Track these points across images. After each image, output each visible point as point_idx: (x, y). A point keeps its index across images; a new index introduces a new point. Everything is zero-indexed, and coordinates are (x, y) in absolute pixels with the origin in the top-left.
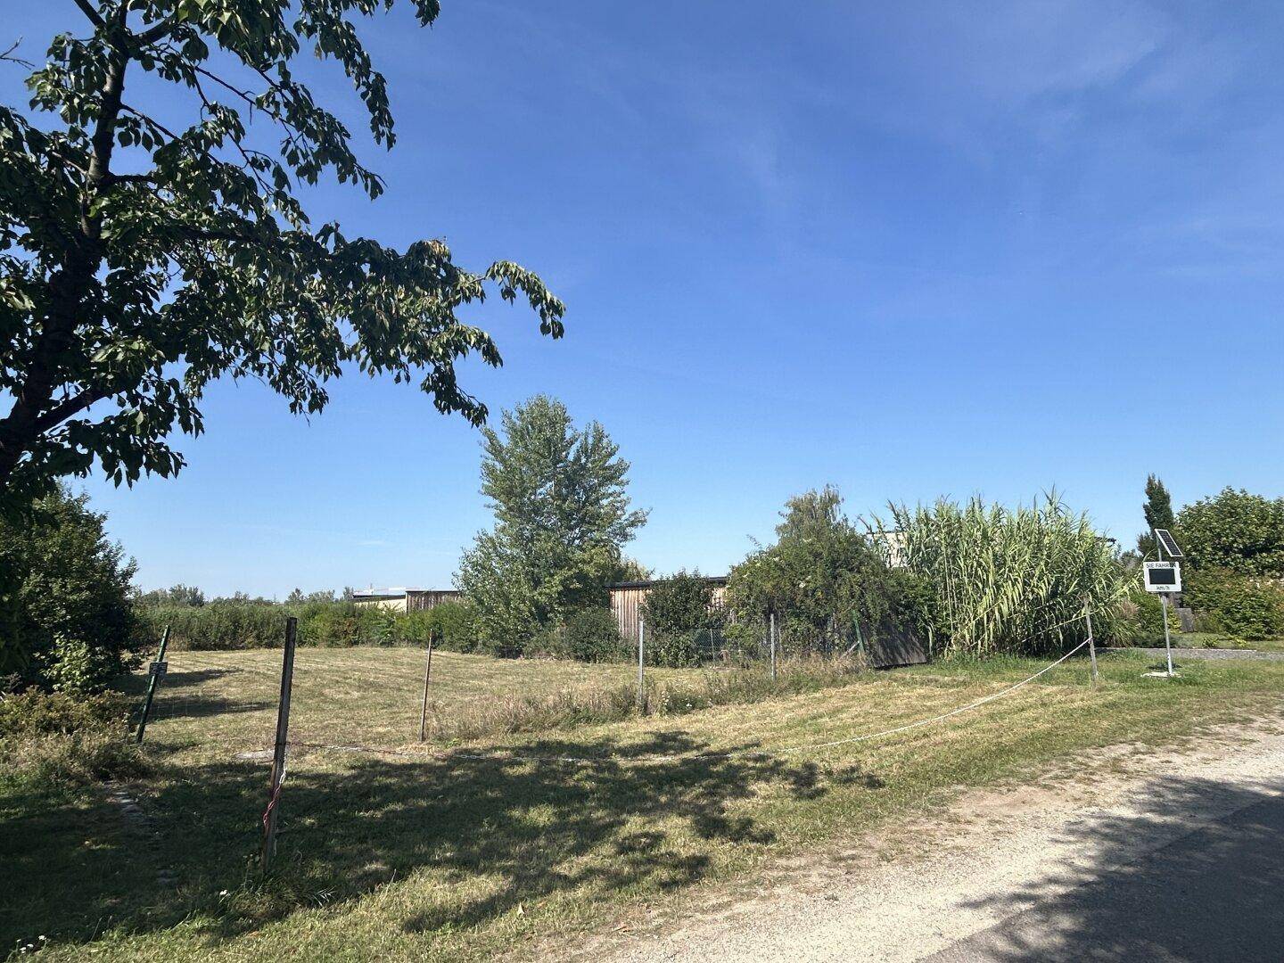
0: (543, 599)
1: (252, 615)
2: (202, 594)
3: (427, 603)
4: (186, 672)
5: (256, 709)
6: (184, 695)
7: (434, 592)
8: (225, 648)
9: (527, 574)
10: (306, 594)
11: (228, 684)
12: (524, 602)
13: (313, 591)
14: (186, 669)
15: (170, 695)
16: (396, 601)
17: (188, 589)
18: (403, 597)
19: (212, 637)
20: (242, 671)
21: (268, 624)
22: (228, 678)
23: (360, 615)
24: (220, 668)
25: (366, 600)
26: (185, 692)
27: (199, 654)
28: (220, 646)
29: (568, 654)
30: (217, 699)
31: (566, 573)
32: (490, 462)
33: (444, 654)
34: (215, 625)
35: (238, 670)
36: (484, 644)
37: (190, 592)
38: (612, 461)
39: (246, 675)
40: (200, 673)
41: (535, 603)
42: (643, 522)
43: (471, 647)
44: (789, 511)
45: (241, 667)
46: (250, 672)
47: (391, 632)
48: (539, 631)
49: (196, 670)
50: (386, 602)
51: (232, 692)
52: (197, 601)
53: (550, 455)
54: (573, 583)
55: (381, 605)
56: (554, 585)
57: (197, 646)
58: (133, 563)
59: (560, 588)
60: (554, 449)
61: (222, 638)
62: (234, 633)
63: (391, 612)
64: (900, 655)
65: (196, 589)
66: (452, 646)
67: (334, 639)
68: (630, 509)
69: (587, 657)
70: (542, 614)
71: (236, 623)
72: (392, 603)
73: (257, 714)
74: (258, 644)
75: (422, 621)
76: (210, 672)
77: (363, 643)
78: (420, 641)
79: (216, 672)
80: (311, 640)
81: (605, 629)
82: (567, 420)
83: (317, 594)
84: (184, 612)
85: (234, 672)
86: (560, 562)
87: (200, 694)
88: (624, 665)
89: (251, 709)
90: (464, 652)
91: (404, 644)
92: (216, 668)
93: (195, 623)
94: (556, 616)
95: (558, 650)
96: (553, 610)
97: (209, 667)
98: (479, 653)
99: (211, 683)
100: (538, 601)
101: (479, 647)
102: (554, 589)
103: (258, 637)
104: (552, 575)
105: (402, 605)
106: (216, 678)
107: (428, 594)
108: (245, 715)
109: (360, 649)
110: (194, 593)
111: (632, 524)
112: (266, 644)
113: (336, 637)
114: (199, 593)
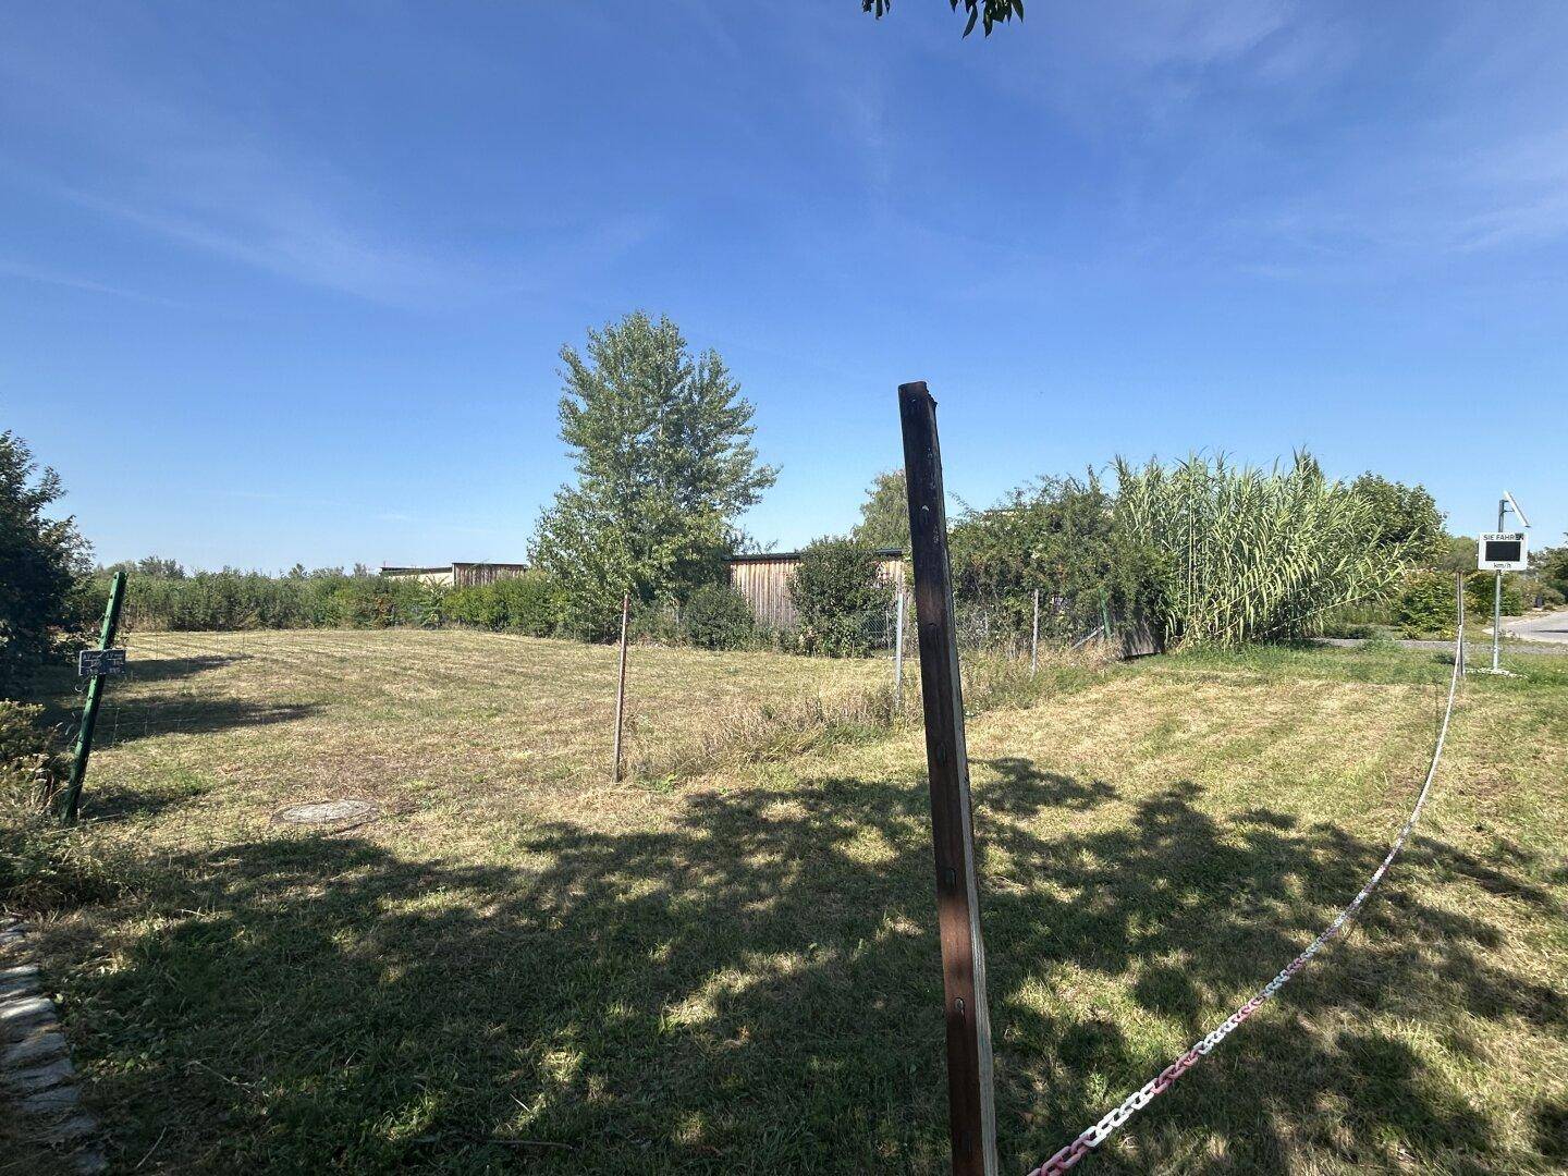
0: (648, 573)
1: (252, 589)
2: (181, 567)
3: (479, 577)
4: (170, 658)
5: (292, 717)
6: (168, 694)
7: (488, 565)
8: (221, 628)
9: (626, 541)
10: (309, 570)
11: (235, 677)
12: (624, 577)
13: (319, 567)
14: (169, 654)
15: (146, 694)
16: (443, 575)
17: (163, 562)
18: (449, 570)
19: (200, 615)
20: (251, 657)
21: (274, 600)
22: (234, 668)
23: (395, 591)
24: (219, 654)
25: (400, 574)
26: (171, 688)
27: (183, 635)
28: (211, 625)
29: (684, 639)
30: (221, 699)
31: (679, 540)
32: (571, 398)
33: (513, 637)
34: (203, 601)
35: (244, 657)
36: (566, 625)
37: (166, 565)
38: (732, 404)
39: (259, 663)
40: (192, 661)
41: (638, 577)
42: (772, 482)
43: (548, 629)
44: (876, 489)
45: (249, 652)
46: (264, 659)
47: (438, 612)
48: (641, 612)
49: (183, 656)
50: (430, 575)
51: (243, 689)
52: (175, 574)
53: (660, 387)
54: (687, 554)
55: (422, 578)
56: (665, 554)
57: (180, 626)
58: (53, 480)
59: (673, 559)
60: (663, 379)
61: (213, 617)
62: (230, 611)
63: (436, 586)
64: (1134, 643)
65: (173, 563)
66: (523, 629)
67: (361, 619)
68: (757, 465)
69: (712, 643)
70: (646, 592)
71: (232, 600)
72: (438, 577)
73: (296, 726)
74: (262, 624)
75: (480, 599)
76: (205, 658)
77: (400, 624)
78: (477, 623)
79: (213, 659)
80: (331, 620)
81: (736, 609)
82: (680, 344)
83: (323, 571)
84: (158, 585)
85: (240, 659)
86: (670, 527)
87: (194, 691)
88: (764, 654)
89: (285, 718)
90: (541, 636)
91: (457, 625)
92: (213, 654)
93: (176, 598)
94: (664, 594)
95: (669, 633)
96: (659, 586)
97: (201, 653)
98: (560, 637)
99: (208, 674)
100: (640, 575)
101: (559, 630)
102: (665, 560)
103: (262, 616)
104: (660, 543)
105: (449, 579)
106: (214, 667)
107: (480, 567)
108: (277, 729)
109: (396, 631)
110: (171, 567)
111: (760, 484)
112: (273, 624)
113: (365, 616)
114: (177, 567)
